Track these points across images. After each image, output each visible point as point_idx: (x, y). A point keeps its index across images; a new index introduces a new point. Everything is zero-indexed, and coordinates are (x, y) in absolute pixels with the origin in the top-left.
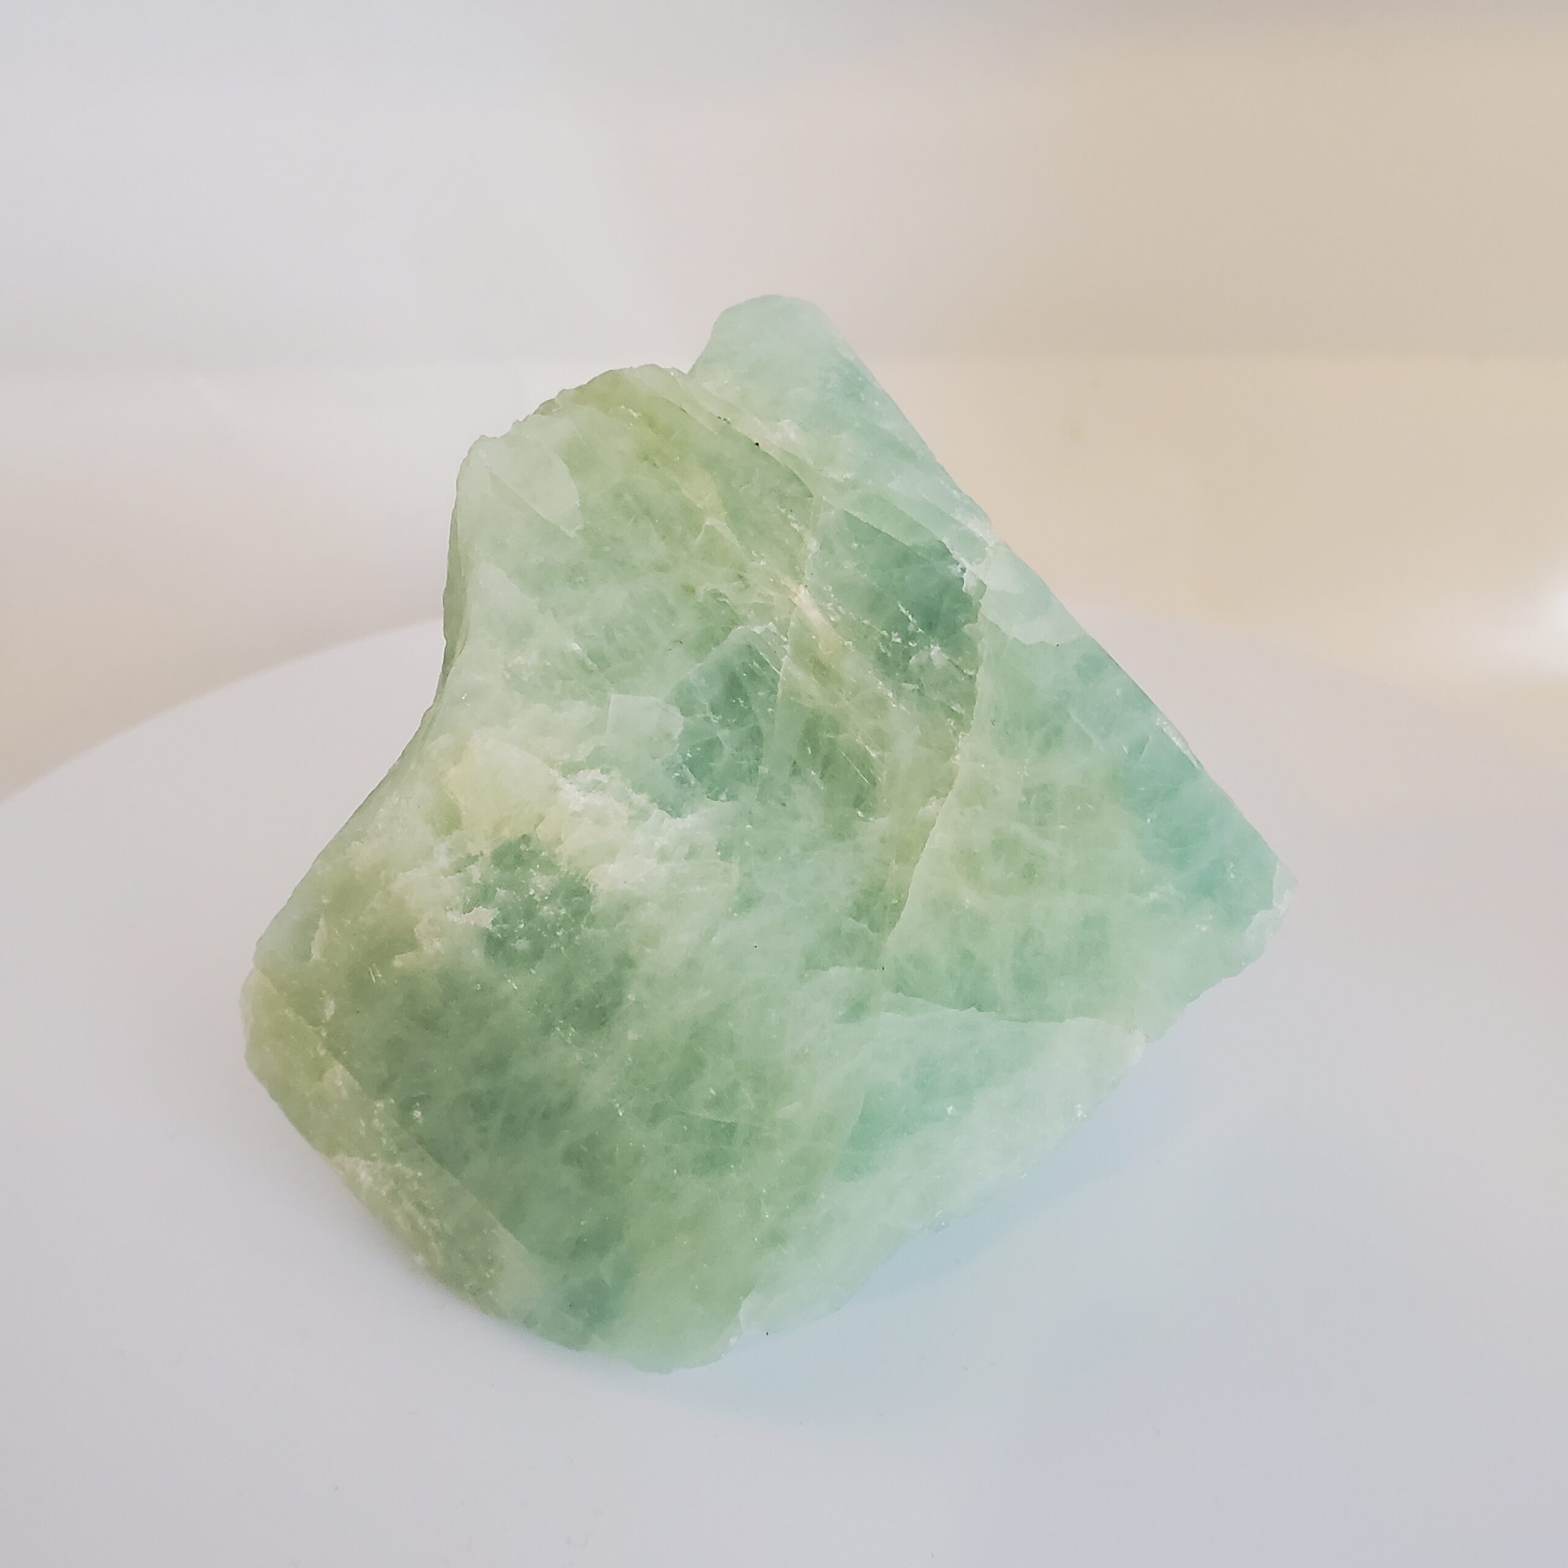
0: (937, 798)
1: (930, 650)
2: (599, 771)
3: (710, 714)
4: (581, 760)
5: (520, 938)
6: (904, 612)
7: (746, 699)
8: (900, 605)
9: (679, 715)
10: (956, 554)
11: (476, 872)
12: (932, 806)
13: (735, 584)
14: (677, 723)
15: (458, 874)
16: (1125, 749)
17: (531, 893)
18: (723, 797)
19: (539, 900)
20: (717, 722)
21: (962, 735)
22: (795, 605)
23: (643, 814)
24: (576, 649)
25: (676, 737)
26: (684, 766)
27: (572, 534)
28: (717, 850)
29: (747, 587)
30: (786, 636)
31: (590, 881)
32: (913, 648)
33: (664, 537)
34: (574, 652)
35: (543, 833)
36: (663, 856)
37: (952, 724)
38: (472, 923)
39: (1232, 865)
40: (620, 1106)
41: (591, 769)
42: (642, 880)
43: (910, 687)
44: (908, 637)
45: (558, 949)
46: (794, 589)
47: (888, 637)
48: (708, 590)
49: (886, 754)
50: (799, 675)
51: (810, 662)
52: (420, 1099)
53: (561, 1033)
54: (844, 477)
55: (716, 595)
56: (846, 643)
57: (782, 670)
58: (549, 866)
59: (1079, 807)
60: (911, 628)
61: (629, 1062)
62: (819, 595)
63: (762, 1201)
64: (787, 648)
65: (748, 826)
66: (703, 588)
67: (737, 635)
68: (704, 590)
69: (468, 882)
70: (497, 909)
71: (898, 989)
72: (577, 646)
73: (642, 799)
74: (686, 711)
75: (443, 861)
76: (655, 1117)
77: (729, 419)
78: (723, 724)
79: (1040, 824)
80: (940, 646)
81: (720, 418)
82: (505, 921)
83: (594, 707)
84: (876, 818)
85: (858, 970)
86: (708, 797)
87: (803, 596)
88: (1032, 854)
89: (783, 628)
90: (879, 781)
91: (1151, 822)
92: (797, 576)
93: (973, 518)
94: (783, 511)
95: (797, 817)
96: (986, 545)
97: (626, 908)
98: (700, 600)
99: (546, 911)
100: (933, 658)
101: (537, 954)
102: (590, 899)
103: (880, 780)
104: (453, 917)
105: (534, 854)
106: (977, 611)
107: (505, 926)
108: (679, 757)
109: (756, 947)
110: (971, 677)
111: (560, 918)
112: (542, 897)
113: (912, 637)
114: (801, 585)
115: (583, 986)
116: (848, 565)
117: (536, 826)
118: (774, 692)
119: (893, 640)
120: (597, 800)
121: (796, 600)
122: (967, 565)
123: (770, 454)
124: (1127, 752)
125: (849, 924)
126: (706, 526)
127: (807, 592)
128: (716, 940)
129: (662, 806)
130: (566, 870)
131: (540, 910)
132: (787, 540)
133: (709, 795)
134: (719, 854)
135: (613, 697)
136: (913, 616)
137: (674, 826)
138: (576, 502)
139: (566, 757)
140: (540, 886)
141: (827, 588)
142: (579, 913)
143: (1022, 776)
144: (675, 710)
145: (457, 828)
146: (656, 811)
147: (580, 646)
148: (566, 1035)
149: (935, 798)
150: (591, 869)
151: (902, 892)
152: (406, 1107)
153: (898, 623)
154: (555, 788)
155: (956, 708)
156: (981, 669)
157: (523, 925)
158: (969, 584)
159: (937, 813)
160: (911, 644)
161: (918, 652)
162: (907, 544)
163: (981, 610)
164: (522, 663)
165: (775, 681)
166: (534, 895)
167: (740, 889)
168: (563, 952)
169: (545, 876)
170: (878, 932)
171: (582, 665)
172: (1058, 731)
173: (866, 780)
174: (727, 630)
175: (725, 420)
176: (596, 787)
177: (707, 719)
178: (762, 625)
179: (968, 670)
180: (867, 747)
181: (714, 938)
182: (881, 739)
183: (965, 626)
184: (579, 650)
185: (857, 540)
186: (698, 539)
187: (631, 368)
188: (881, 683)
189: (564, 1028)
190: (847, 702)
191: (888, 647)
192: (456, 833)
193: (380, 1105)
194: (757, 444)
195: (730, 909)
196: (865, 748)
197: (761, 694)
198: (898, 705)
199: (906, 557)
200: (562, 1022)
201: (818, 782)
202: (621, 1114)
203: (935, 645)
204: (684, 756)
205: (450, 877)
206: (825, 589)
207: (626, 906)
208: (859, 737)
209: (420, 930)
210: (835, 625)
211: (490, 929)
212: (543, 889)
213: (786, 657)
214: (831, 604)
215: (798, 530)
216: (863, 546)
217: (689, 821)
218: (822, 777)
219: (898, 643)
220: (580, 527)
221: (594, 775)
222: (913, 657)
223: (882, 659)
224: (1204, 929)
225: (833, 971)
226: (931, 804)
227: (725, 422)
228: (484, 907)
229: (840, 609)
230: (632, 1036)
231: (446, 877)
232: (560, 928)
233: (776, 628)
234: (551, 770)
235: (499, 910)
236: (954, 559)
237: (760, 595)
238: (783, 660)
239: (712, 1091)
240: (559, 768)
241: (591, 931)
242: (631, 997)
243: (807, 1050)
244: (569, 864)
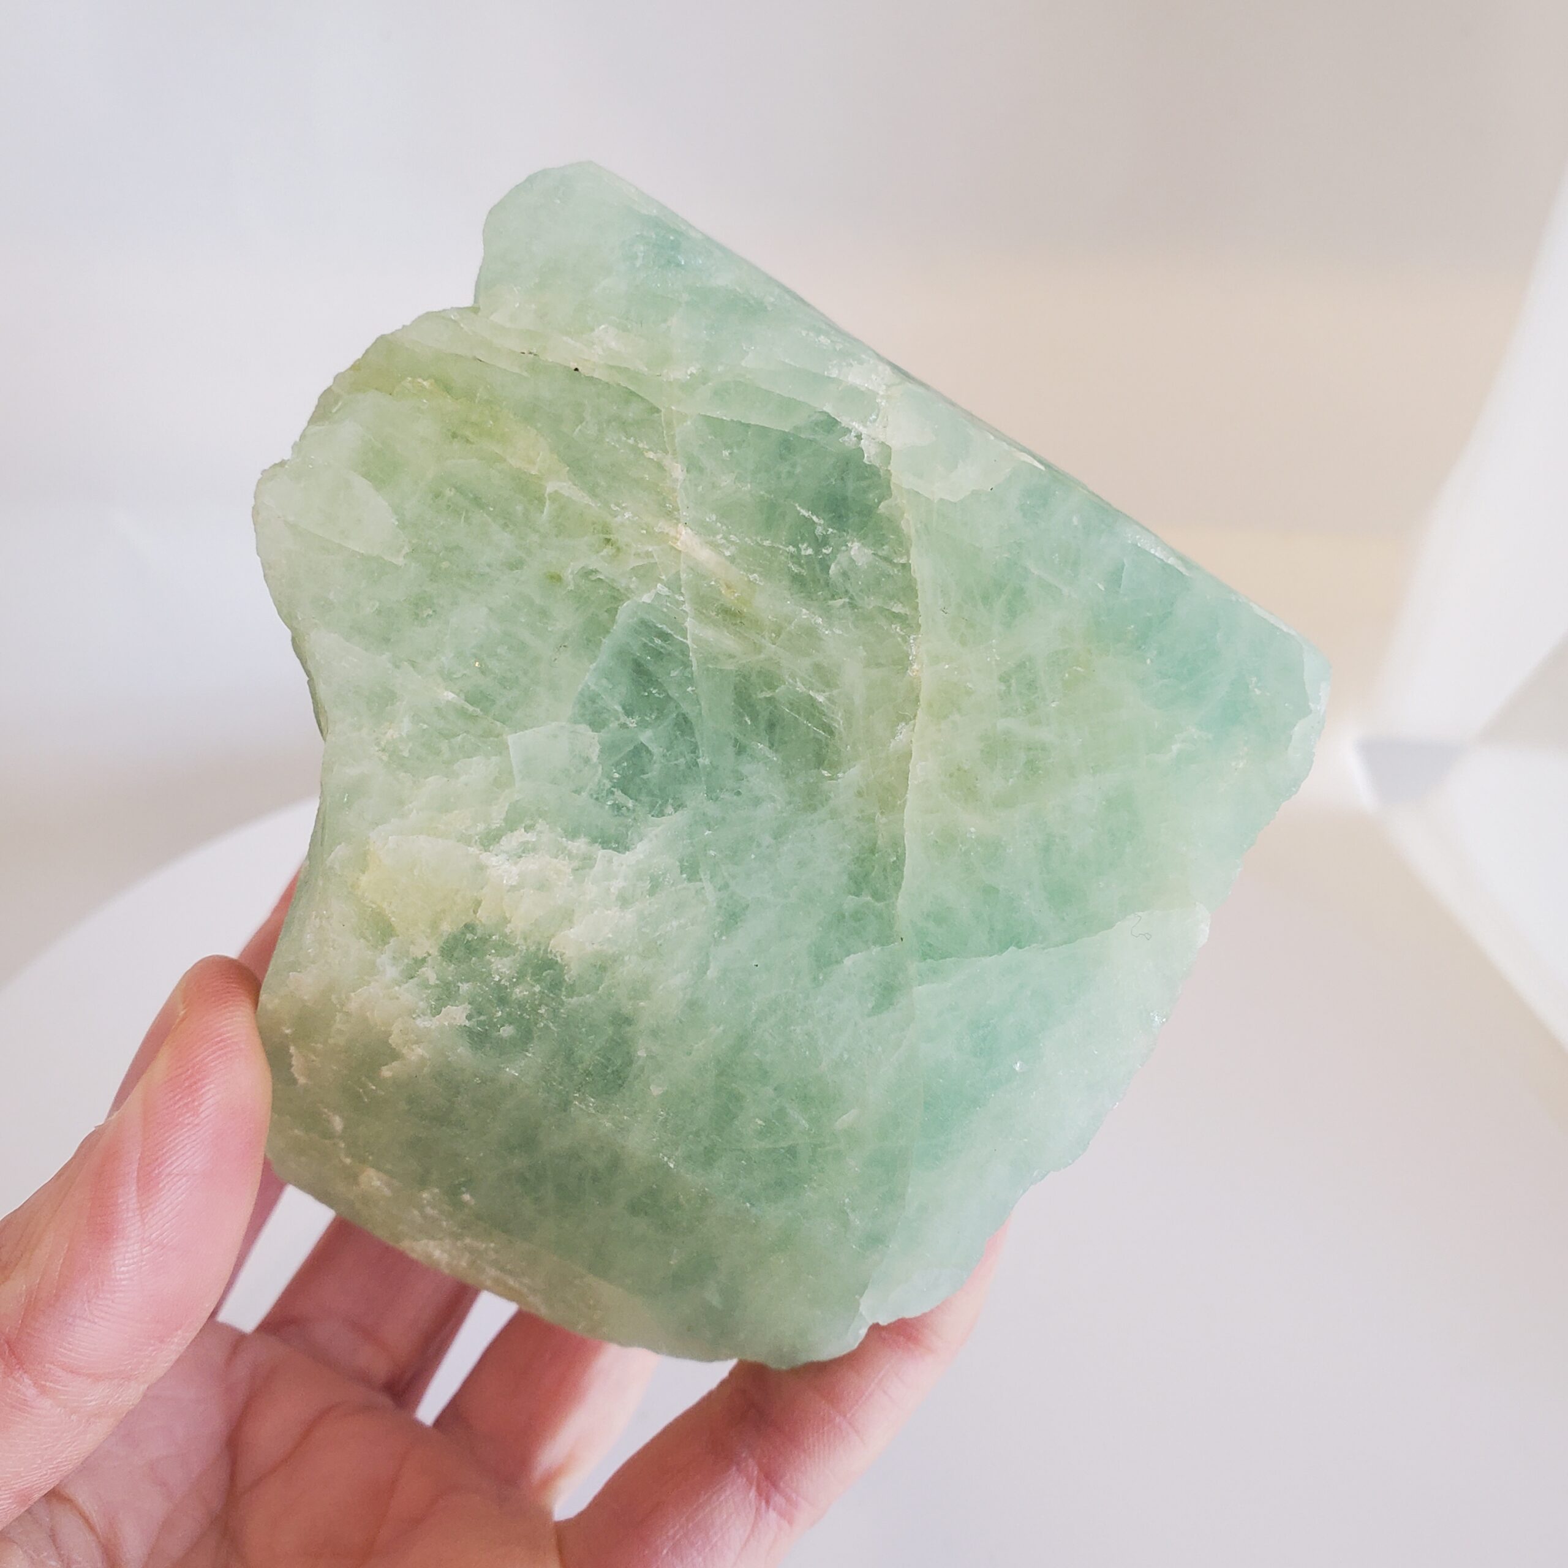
0: (906, 724)
1: (848, 550)
2: (523, 830)
3: (623, 719)
4: (498, 825)
5: (503, 1026)
6: (806, 515)
7: (659, 685)
8: (798, 508)
9: (591, 733)
10: (845, 421)
11: (429, 973)
12: (903, 733)
13: (604, 553)
14: (591, 741)
15: (411, 980)
16: (1101, 587)
17: (497, 978)
18: (669, 809)
19: (507, 984)
20: (635, 725)
21: (914, 639)
22: (680, 551)
23: (587, 861)
24: (450, 698)
25: (595, 759)
26: (615, 790)
27: (400, 561)
28: (682, 873)
29: (618, 549)
30: (682, 594)
31: (554, 951)
32: (828, 555)
33: (506, 525)
34: (448, 701)
35: (484, 916)
36: (624, 901)
37: (898, 630)
38: (446, 1024)
39: (1254, 679)
40: (669, 1158)
41: (512, 831)
42: (610, 936)
43: (839, 602)
44: (820, 543)
45: (546, 1027)
46: (672, 533)
47: (796, 552)
48: (576, 572)
49: (835, 692)
50: (709, 633)
51: (717, 615)
52: (464, 1184)
53: (581, 1106)
54: (689, 373)
55: (587, 573)
56: (751, 577)
57: (688, 637)
58: (505, 947)
59: (1067, 675)
60: (819, 531)
61: (661, 1115)
62: (704, 530)
63: (848, 1211)
64: (686, 607)
65: (707, 832)
66: (570, 571)
67: (625, 614)
68: (572, 573)
69: (425, 985)
70: (467, 1004)
71: (925, 956)
72: (450, 693)
73: (580, 845)
74: (596, 725)
75: (392, 972)
76: (709, 1158)
77: (534, 351)
78: (643, 725)
79: (1028, 711)
80: (859, 541)
81: (524, 353)
82: (480, 1014)
83: (493, 758)
84: (844, 773)
85: (876, 950)
86: (653, 816)
87: (685, 538)
88: (1030, 749)
89: (675, 585)
90: (836, 728)
91: (1152, 661)
92: (671, 514)
93: (851, 365)
94: (631, 441)
95: (757, 802)
96: (875, 394)
97: (603, 969)
98: (571, 587)
99: (519, 992)
100: (855, 559)
101: (526, 1036)
102: (562, 967)
103: (837, 726)
104: (422, 1023)
105: (484, 940)
106: (889, 481)
107: (482, 1018)
108: (606, 781)
109: (757, 966)
110: (904, 565)
111: (536, 997)
112: (510, 980)
113: (823, 542)
114: (680, 525)
115: (587, 1055)
116: (726, 481)
117: (475, 912)
118: (686, 665)
119: (803, 553)
120: (531, 864)
121: (679, 545)
122: (861, 429)
123: (596, 376)
124: (1103, 589)
125: (850, 903)
126: (549, 495)
127: (689, 531)
128: (712, 973)
129: (605, 843)
130: (524, 947)
131: (512, 992)
132: (647, 476)
133: (652, 813)
134: (684, 876)
135: (511, 739)
136: (817, 517)
137: (626, 863)
138: (393, 520)
139: (481, 827)
140: (504, 970)
141: (710, 519)
142: (556, 985)
143: (993, 663)
144: (583, 728)
145: (392, 936)
146: (601, 853)
147: (453, 692)
148: (588, 1106)
149: (903, 724)
150: (550, 940)
151: (897, 843)
152: (453, 1192)
153: (803, 531)
154: (481, 868)
155: (898, 608)
156: (913, 551)
157: (500, 1012)
158: (870, 453)
159: (911, 741)
160: (824, 551)
161: (836, 557)
162: (787, 431)
163: (893, 480)
164: (395, 737)
165: (684, 650)
166: (500, 981)
167: (720, 907)
168: (553, 1028)
169: (505, 959)
170: (885, 900)
171: (462, 713)
172: (1020, 592)
173: (821, 732)
174: (613, 612)
175: (530, 353)
176: (525, 849)
177: (624, 726)
178: (650, 592)
179: (899, 559)
180: (811, 693)
181: (708, 973)
182: (825, 676)
183: (880, 507)
184: (454, 698)
185: (727, 446)
186: (545, 513)
187: (404, 326)
188: (804, 611)
189: (582, 1100)
190: (774, 646)
191: (801, 565)
192: (392, 941)
193: (425, 1195)
194: (576, 369)
195: (716, 934)
196: (810, 695)
197: (673, 674)
198: (831, 630)
199: (787, 445)
200: (577, 1095)
201: (769, 753)
202: (672, 1166)
203: (853, 542)
204: (611, 779)
205: (406, 986)
206: (708, 520)
207: (602, 966)
208: (799, 684)
209: (394, 1040)
210: (732, 559)
211: (468, 1025)
212: (507, 972)
213: (688, 619)
214: (721, 535)
215: (655, 460)
216: (735, 451)
217: (640, 851)
218: (771, 746)
219: (810, 555)
220: (406, 549)
221: (519, 836)
222: (833, 566)
223: (796, 579)
224: (1241, 765)
225: (848, 961)
226: (901, 733)
227: (532, 356)
228: (452, 1006)
229: (733, 538)
230: (656, 1091)
231: (400, 986)
232: (540, 1006)
233: (666, 589)
234: (469, 848)
235: (469, 1003)
236: (843, 427)
237: (637, 555)
238: (686, 624)
239: (760, 1122)
240: (478, 843)
241: (574, 1000)
242: (641, 1053)
243: (846, 1056)
244: (525, 939)
